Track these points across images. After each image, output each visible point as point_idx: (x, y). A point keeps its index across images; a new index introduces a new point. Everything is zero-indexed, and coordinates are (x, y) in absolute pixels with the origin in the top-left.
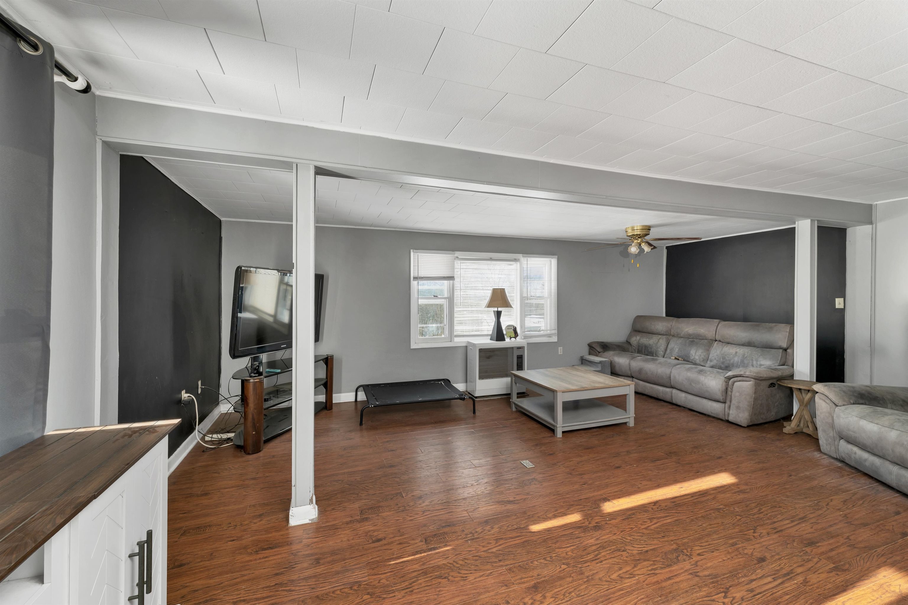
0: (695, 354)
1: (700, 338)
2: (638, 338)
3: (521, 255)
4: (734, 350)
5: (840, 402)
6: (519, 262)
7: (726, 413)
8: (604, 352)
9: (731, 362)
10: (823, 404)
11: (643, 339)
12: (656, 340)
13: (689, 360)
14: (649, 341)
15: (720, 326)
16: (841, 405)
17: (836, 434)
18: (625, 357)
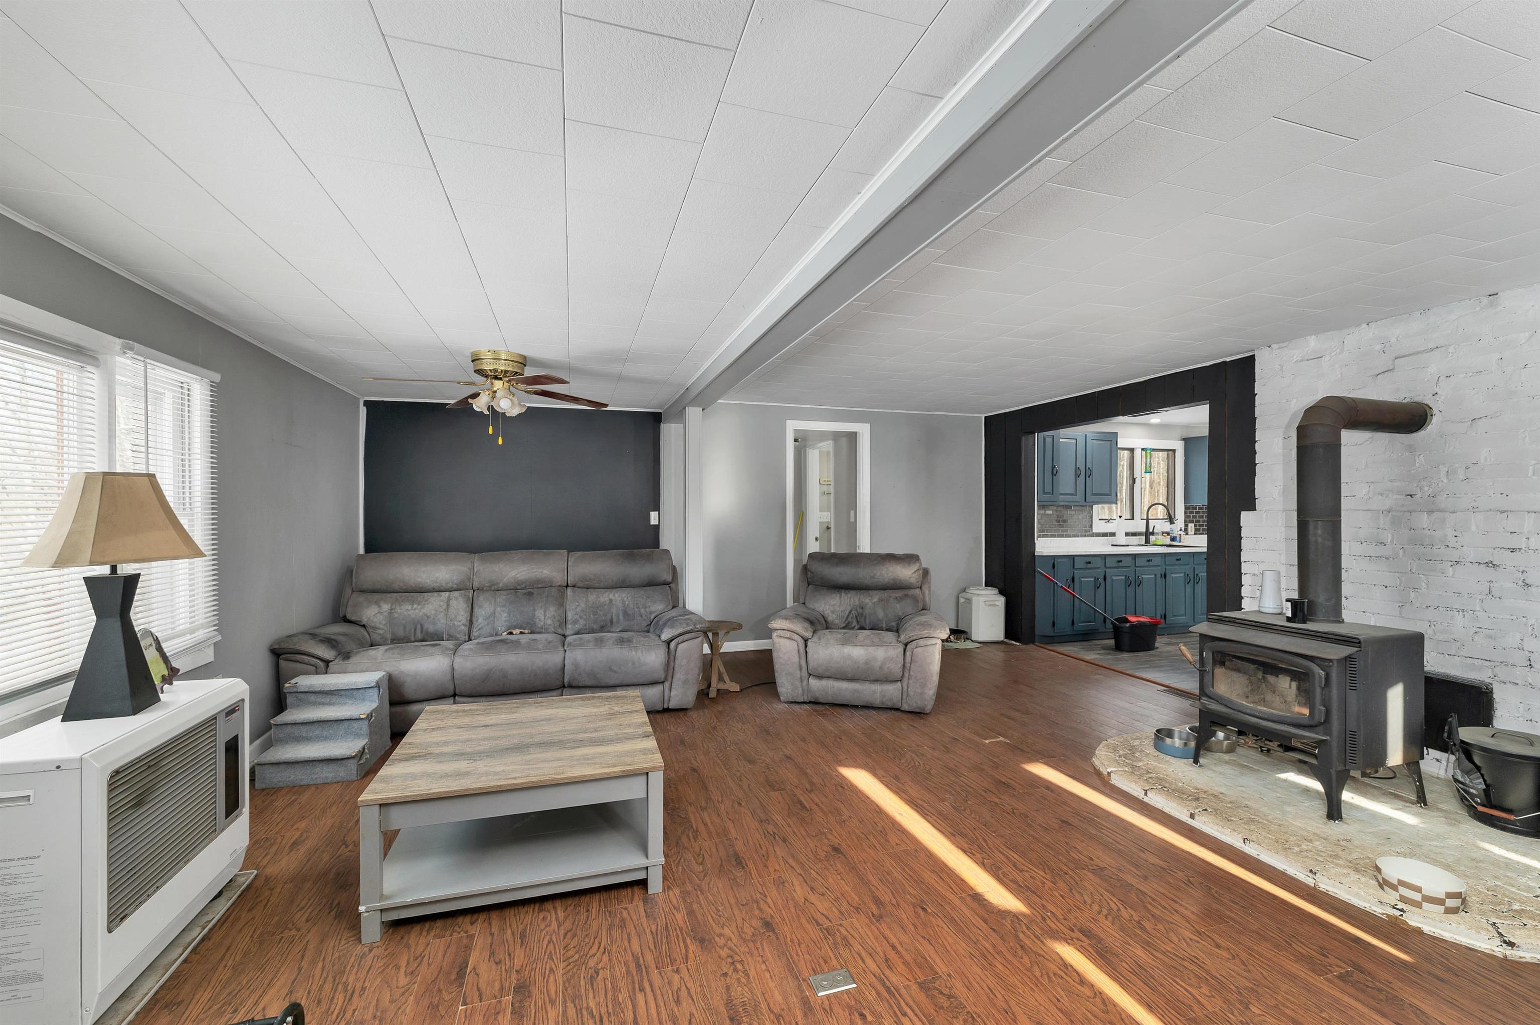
0: (545, 616)
1: (540, 586)
2: (386, 607)
3: (118, 342)
4: (605, 597)
5: (808, 634)
6: (97, 366)
7: (666, 698)
8: (346, 656)
9: (609, 617)
10: (787, 643)
11: (402, 607)
12: (442, 603)
13: (537, 630)
14: (421, 608)
15: (571, 560)
16: (810, 637)
17: (805, 673)
18: (431, 655)
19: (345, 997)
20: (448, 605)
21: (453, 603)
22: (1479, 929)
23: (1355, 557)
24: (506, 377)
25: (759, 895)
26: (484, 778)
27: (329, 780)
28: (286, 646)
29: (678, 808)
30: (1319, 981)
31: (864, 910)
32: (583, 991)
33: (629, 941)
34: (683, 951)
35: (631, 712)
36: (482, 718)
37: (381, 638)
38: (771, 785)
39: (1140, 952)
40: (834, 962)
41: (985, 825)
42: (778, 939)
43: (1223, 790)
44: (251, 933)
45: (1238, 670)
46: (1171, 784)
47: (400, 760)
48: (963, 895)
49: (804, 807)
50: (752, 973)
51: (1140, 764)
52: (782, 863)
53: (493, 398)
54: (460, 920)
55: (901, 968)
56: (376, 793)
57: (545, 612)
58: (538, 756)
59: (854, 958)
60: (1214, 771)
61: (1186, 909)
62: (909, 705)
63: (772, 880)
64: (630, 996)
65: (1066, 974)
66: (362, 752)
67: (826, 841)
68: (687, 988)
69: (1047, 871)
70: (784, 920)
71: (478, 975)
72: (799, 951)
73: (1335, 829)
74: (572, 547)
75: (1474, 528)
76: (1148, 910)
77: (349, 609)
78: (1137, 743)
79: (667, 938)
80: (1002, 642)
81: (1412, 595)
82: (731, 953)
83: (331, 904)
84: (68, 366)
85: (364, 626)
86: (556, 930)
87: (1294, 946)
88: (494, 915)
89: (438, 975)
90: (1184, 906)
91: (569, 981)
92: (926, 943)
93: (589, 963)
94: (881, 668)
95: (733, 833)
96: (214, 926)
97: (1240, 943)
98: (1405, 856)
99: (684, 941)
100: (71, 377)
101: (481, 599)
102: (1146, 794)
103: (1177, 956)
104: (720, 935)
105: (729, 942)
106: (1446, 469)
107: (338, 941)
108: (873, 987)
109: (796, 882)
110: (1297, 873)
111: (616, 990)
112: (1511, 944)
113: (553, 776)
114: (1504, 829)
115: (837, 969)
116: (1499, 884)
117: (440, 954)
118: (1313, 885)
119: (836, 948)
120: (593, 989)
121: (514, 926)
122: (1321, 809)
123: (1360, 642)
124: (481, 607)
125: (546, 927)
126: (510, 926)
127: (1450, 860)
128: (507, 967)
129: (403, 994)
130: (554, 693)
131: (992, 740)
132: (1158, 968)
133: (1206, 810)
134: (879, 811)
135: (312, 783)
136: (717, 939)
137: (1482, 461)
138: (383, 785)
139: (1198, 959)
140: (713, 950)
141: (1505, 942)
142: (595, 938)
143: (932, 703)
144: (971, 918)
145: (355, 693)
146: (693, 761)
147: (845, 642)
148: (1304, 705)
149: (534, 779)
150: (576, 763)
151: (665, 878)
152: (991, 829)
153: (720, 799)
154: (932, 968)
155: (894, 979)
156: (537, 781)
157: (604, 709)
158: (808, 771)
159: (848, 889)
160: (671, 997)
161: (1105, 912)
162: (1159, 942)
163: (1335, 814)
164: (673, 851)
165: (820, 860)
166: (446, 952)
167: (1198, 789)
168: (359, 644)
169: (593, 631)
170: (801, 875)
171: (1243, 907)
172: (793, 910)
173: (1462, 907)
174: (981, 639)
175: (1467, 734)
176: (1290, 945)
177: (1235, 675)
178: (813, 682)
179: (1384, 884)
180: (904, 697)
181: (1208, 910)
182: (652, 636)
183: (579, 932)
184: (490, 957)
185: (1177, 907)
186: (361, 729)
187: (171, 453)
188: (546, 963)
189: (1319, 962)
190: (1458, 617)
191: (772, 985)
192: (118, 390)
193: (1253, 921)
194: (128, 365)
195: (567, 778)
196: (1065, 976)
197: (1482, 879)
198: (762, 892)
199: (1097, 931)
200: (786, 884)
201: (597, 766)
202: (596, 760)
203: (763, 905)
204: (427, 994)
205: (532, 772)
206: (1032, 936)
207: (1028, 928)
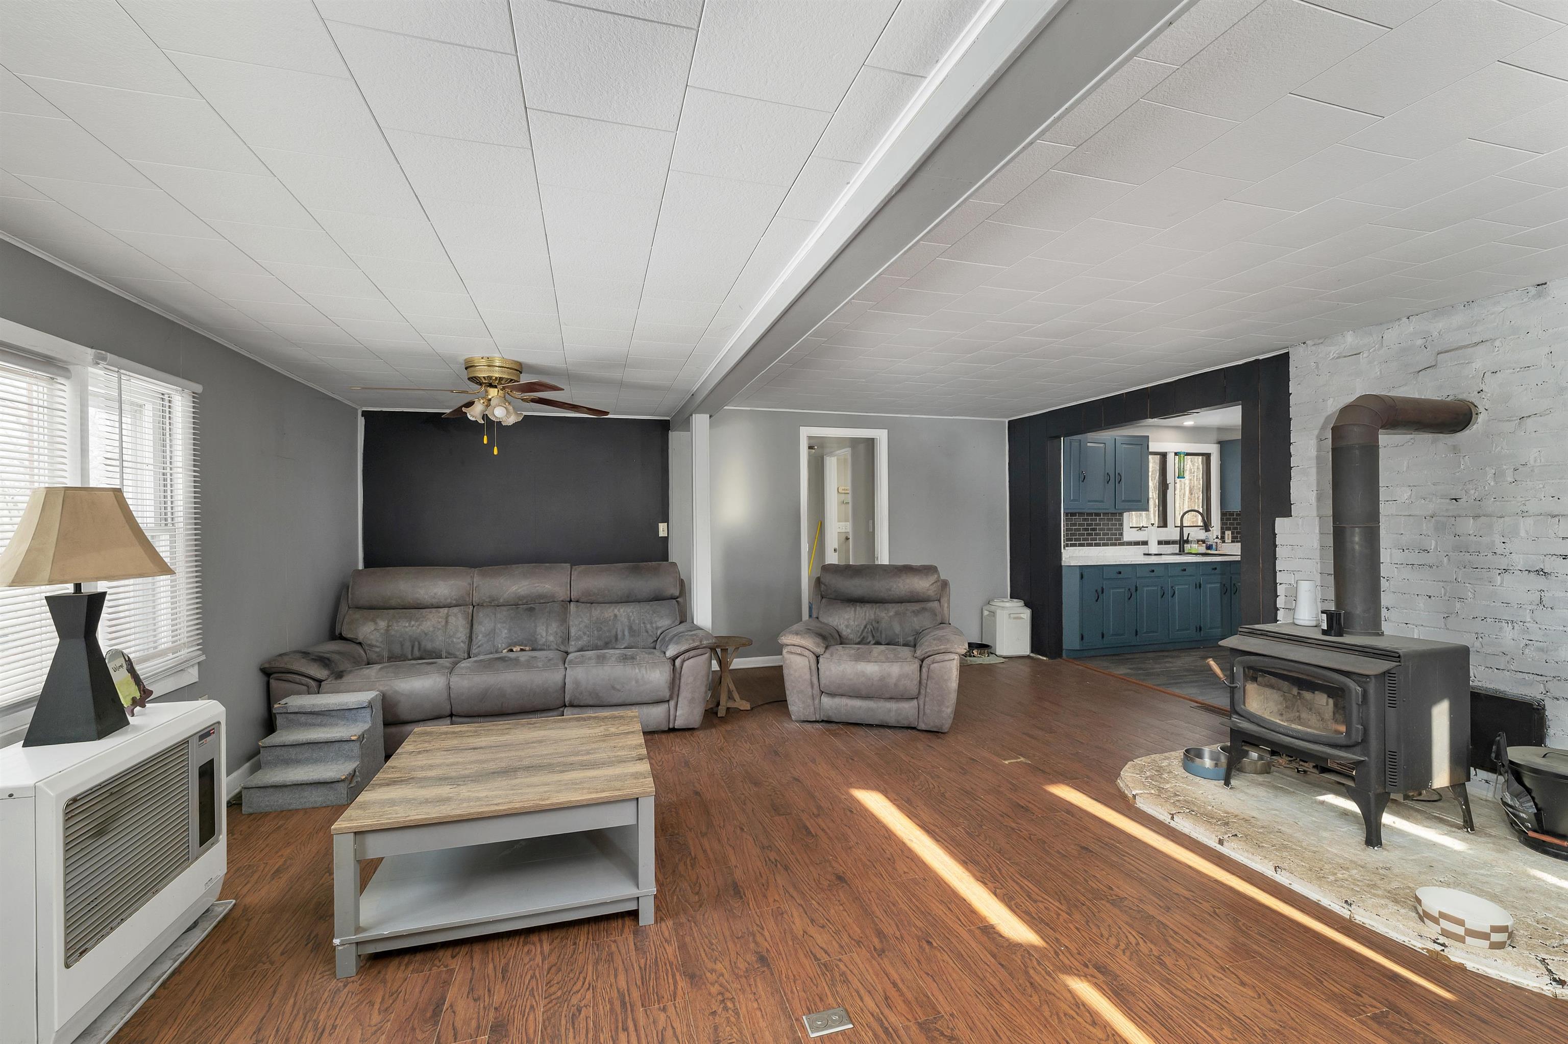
0: (547, 632)
1: (542, 601)
2: (382, 624)
3: (90, 353)
4: (610, 612)
5: (819, 650)
6: (68, 378)
7: (672, 718)
8: (339, 675)
9: (614, 632)
10: (798, 659)
11: (400, 624)
12: (440, 620)
13: (539, 647)
14: (419, 625)
15: (574, 573)
16: (822, 653)
17: (816, 691)
18: (427, 673)
19: (315, 1035)
20: (447, 622)
21: (452, 620)
22: (1527, 966)
23: (1396, 566)
24: (501, 384)
25: (755, 928)
26: (465, 805)
27: (318, 805)
28: (277, 665)
29: (678, 834)
30: (1350, 1023)
31: (865, 943)
32: (563, 1031)
33: (616, 976)
34: (672, 988)
35: (628, 733)
36: (471, 740)
37: (378, 656)
38: (776, 809)
39: (1158, 990)
40: (831, 1000)
41: (999, 852)
42: (772, 974)
43: (1255, 814)
44: (223, 967)
45: (1271, 686)
46: (1199, 807)
47: (381, 785)
48: (972, 927)
49: (809, 833)
50: (743, 1011)
51: (1168, 786)
52: (782, 892)
53: (488, 405)
54: (441, 953)
55: (901, 1006)
56: (352, 820)
57: (547, 628)
58: (526, 780)
59: (852, 996)
60: (1246, 793)
61: (1211, 943)
62: (926, 724)
63: (770, 911)
64: (612, 1037)
65: (1078, 1014)
66: (353, 775)
67: (830, 869)
68: (673, 1028)
69: (1063, 901)
70: (781, 954)
71: (454, 1012)
72: (794, 988)
73: (1374, 856)
74: (575, 561)
75: (1523, 534)
76: (1169, 944)
77: (345, 627)
78: (1165, 763)
79: (656, 973)
80: (1028, 657)
81: (1458, 605)
82: (723, 990)
83: (309, 935)
84: (36, 378)
85: (360, 644)
86: (540, 964)
87: (1325, 983)
88: (477, 948)
89: (413, 1013)
90: (1208, 940)
91: (549, 1019)
92: (929, 980)
93: (572, 1000)
94: (896, 685)
95: (733, 860)
96: (186, 959)
97: (1267, 980)
98: (1448, 885)
99: (674, 976)
100: (41, 389)
101: (481, 615)
102: (1172, 818)
103: (1198, 994)
104: (712, 971)
105: (721, 978)
106: (1493, 471)
107: (312, 976)
108: (870, 1027)
109: (796, 914)
110: (1331, 904)
111: (597, 1029)
112: (1562, 983)
113: (538, 802)
114: (1556, 856)
115: (833, 1008)
116: (1551, 916)
117: (417, 990)
118: (1348, 917)
119: (833, 985)
120: (574, 1028)
121: (497, 960)
122: (1358, 834)
123: (1399, 657)
124: (480, 623)
125: (530, 960)
126: (493, 959)
127: (1498, 890)
128: (486, 1004)
129: (376, 1032)
130: (555, 713)
131: (1012, 761)
132: (1177, 1008)
133: (1236, 835)
134: (888, 835)
135: (300, 807)
136: (708, 974)
137: (1532, 462)
138: (359, 812)
139: (1221, 998)
140: (703, 987)
141: (1555, 980)
142: (580, 973)
143: (950, 721)
144: (980, 953)
145: (347, 713)
146: (697, 785)
147: (858, 658)
148: (1343, 723)
149: (518, 805)
150: (563, 788)
151: (658, 909)
152: (1005, 856)
153: (722, 824)
154: (934, 1008)
155: (893, 1018)
156: (520, 808)
157: (599, 730)
158: (817, 794)
159: (850, 921)
160: (655, 1038)
161: (1123, 946)
162: (1179, 979)
163: (1374, 840)
164: (668, 880)
165: (823, 890)
166: (423, 987)
167: (1228, 813)
168: (354, 663)
169: (597, 648)
170: (802, 906)
171: (1272, 941)
172: (791, 943)
173: (1508, 942)
174: (1005, 654)
175: (1517, 754)
176: (1321, 982)
177: (1268, 691)
178: (825, 700)
179: (1424, 916)
180: (921, 715)
181: (1234, 944)
182: (657, 653)
183: (564, 967)
184: (469, 993)
185: (1200, 940)
186: (352, 750)
187: (151, 467)
188: (527, 1000)
189: (1352, 1001)
190: (1508, 628)
191: (763, 1024)
192: (91, 400)
193: (1281, 956)
194: (101, 376)
195: (552, 804)
196: (1076, 1017)
197: (1532, 911)
198: (758, 923)
199: (1114, 967)
200: (785, 916)
201: (585, 791)
202: (585, 785)
203: (759, 938)
204: (401, 1033)
205: (516, 798)
206: (1043, 972)
207: (1039, 963)
